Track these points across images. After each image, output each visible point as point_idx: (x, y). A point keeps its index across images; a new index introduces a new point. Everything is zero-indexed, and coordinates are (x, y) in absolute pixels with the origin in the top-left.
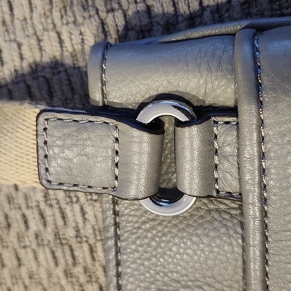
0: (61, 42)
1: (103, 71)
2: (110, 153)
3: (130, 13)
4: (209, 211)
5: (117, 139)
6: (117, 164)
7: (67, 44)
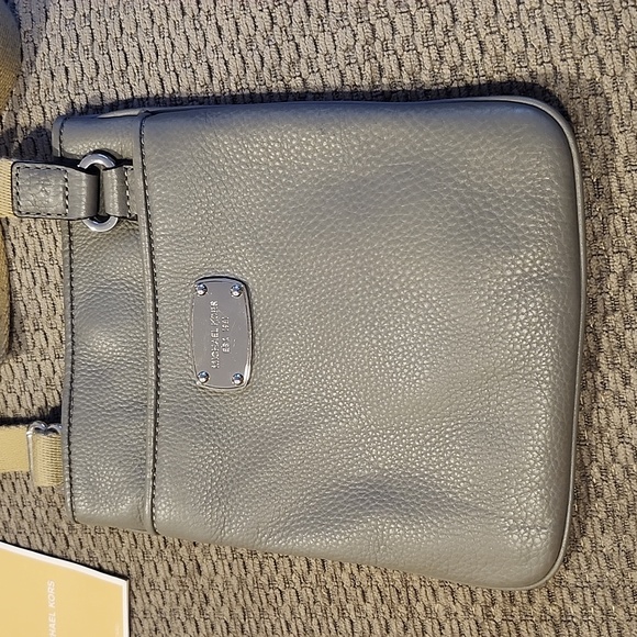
0: (44, 113)
1: (61, 133)
2: (61, 189)
3: (89, 96)
4: (129, 230)
5: (66, 180)
6: (67, 198)
7: (48, 115)
